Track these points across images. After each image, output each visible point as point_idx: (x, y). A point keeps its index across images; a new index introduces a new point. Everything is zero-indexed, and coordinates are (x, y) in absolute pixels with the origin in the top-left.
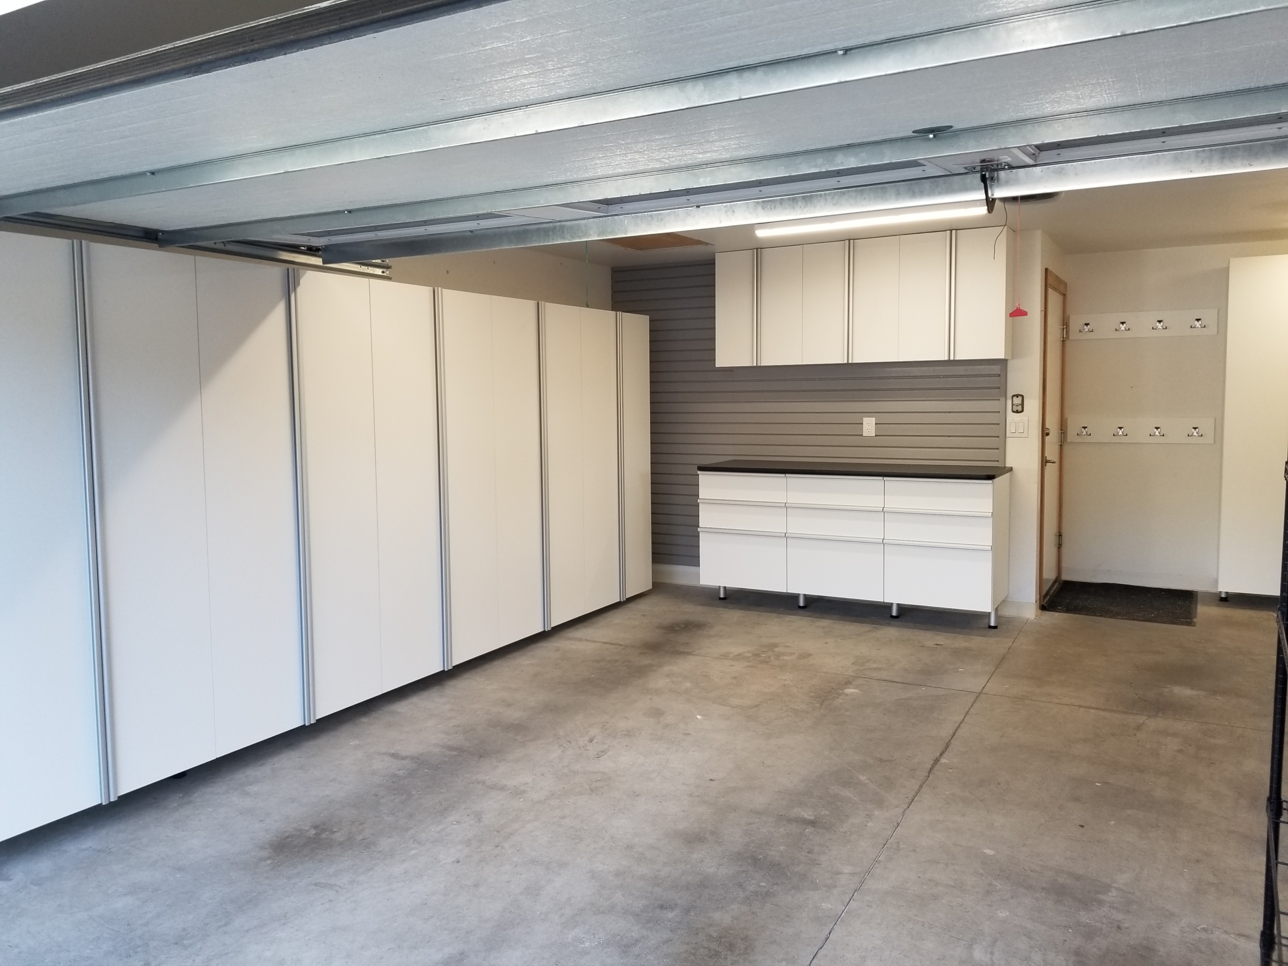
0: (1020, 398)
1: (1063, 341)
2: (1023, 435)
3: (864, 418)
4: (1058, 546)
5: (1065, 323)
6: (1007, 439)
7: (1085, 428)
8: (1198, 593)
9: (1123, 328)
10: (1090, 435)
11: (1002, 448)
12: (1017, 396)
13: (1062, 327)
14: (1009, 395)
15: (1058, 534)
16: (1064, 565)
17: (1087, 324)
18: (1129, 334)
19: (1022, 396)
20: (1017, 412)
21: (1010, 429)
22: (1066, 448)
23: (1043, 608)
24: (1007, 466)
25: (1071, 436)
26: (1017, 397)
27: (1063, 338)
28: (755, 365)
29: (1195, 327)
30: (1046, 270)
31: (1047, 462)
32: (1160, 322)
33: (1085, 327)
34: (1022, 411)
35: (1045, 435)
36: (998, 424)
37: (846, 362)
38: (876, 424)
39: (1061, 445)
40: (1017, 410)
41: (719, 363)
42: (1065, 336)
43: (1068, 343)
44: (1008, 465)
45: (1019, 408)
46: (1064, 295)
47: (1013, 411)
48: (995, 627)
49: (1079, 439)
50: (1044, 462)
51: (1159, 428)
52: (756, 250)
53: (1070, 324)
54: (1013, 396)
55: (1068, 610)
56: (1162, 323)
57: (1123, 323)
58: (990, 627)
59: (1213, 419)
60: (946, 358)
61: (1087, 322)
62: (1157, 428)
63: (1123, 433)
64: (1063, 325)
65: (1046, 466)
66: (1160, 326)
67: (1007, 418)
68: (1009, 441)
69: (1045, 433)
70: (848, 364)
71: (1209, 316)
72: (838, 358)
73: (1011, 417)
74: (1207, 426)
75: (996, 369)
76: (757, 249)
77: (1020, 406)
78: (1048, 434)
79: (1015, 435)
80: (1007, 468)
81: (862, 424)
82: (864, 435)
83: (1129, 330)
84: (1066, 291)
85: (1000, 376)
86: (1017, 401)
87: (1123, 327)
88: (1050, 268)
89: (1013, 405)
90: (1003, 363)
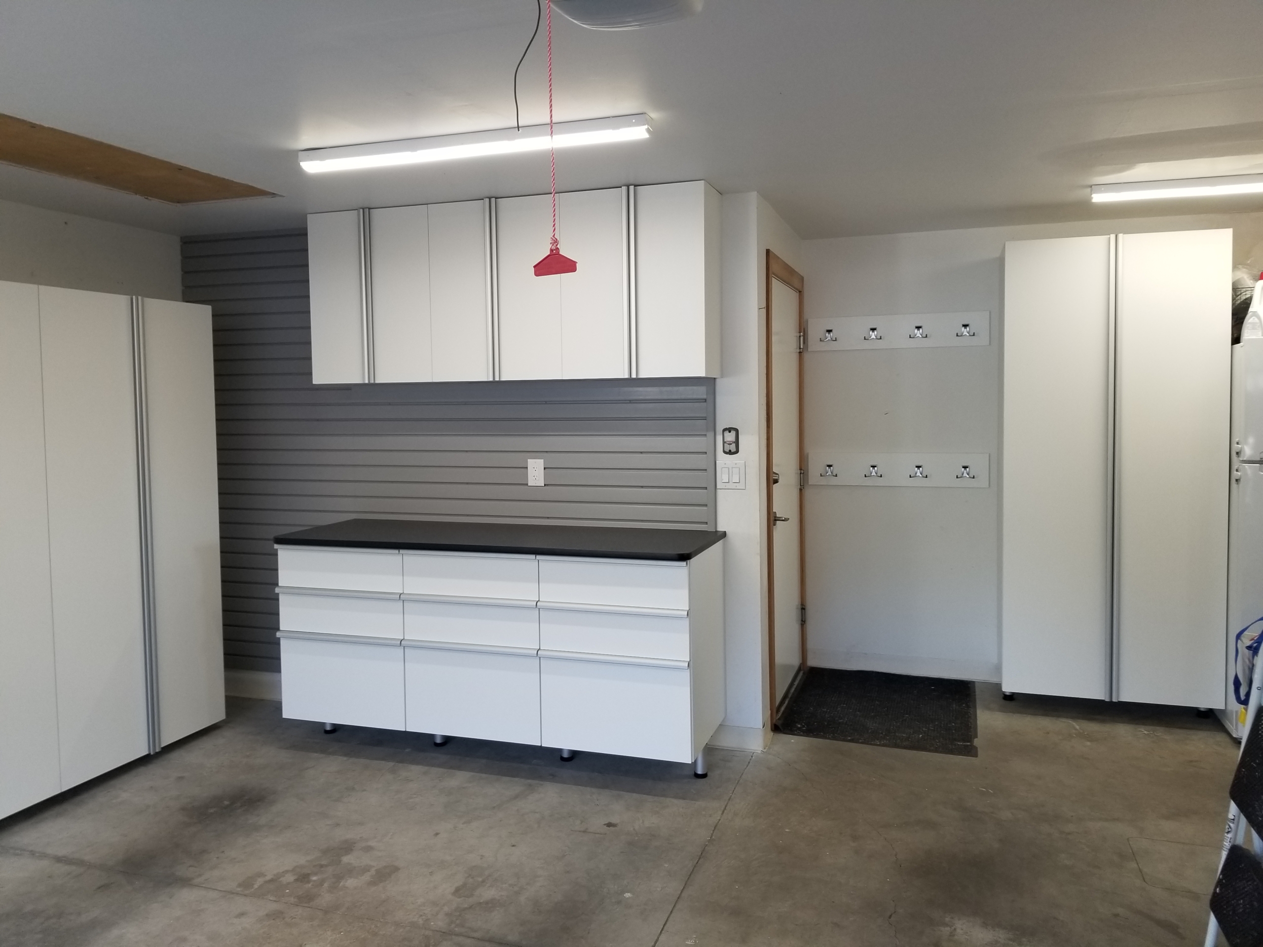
0: (733, 433)
1: (800, 352)
2: (739, 486)
3: (528, 460)
4: (800, 622)
5: (803, 330)
6: (719, 492)
7: (830, 466)
8: (977, 685)
9: (873, 337)
10: (836, 476)
11: (712, 505)
12: (729, 430)
13: (798, 335)
14: (719, 428)
15: (800, 607)
16: (810, 645)
17: (829, 331)
18: (880, 344)
19: (737, 431)
20: (730, 453)
21: (722, 477)
22: (808, 493)
23: (776, 728)
24: (718, 530)
25: (814, 477)
26: (730, 432)
27: (800, 348)
28: (367, 382)
29: (961, 336)
30: (768, 251)
31: (776, 519)
32: (918, 328)
33: (827, 334)
34: (737, 452)
35: (772, 482)
36: (706, 470)
37: (491, 379)
38: (545, 468)
39: (801, 490)
40: (730, 451)
41: (319, 378)
42: (802, 347)
43: (806, 356)
44: (721, 528)
45: (733, 449)
46: (800, 292)
47: (725, 452)
48: (704, 776)
49: (823, 481)
50: (772, 519)
51: (920, 467)
52: (361, 210)
53: (809, 332)
54: (724, 430)
55: (809, 732)
56: (921, 330)
57: (873, 330)
58: (697, 776)
59: (988, 455)
60: (626, 376)
61: (830, 329)
62: (918, 467)
63: (876, 473)
64: (800, 332)
65: (775, 525)
66: (918, 333)
67: (717, 462)
68: (720, 493)
69: (771, 480)
70: (493, 383)
71: (979, 321)
72: (482, 374)
73: (723, 460)
74: (979, 464)
75: (700, 392)
76: (363, 209)
77: (734, 445)
78: (776, 481)
79: (731, 486)
80: (719, 534)
81: (527, 468)
82: (529, 485)
83: (881, 339)
84: (803, 286)
85: (706, 402)
86: (730, 437)
87: (873, 335)
88: (775, 250)
89: (724, 442)
90: (708, 383)
